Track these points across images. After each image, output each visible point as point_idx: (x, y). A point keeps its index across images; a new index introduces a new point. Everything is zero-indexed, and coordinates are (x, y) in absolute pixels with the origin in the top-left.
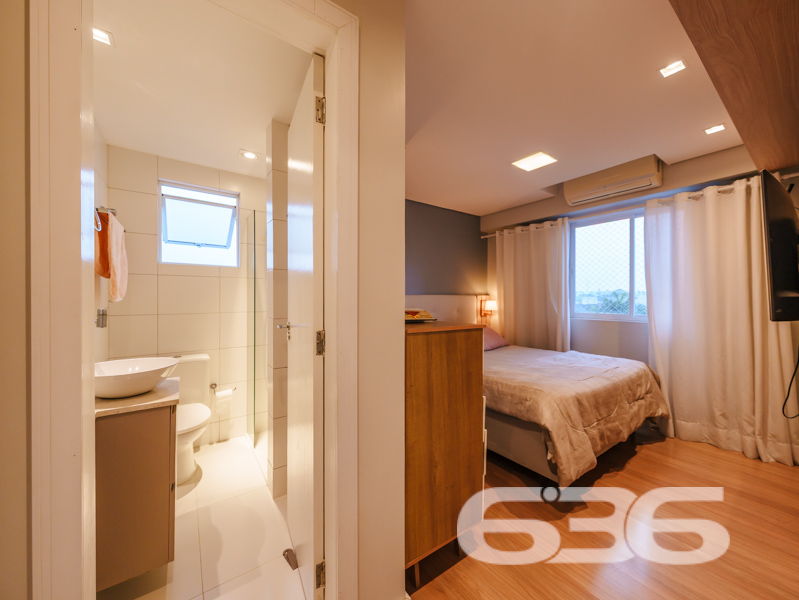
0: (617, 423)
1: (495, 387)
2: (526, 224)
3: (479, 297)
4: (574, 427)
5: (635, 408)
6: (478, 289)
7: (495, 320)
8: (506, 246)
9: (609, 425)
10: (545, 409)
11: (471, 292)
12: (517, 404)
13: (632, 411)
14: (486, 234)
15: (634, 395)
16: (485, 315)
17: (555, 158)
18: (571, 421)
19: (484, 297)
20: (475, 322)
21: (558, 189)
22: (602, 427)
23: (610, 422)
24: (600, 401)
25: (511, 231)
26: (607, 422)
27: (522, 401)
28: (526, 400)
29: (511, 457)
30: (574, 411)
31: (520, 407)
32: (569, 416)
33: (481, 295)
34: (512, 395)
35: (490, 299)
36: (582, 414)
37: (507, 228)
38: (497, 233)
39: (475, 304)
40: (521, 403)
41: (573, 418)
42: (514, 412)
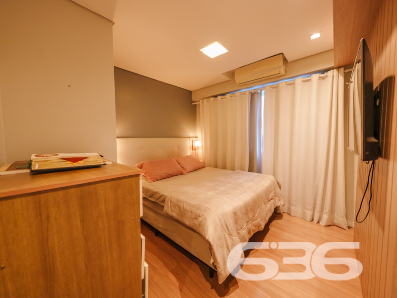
0: (259, 220)
1: (182, 205)
2: (216, 96)
3: (191, 139)
4: (230, 234)
5: (269, 206)
6: (191, 134)
7: (200, 152)
8: (205, 108)
9: (254, 222)
10: (210, 225)
11: (187, 136)
12: (194, 219)
13: (267, 209)
14: (196, 102)
15: (268, 198)
16: (195, 149)
17: (227, 48)
18: (228, 231)
19: (194, 139)
20: (189, 154)
21: (232, 74)
22: (250, 226)
23: (255, 220)
24: (249, 209)
25: (208, 100)
26: (253, 221)
27: (197, 217)
28: (200, 216)
29: (193, 253)
30: (231, 222)
31: (196, 222)
32: (227, 227)
33: (193, 137)
34: (191, 212)
35: (198, 140)
36: (236, 222)
37: (206, 98)
38: (201, 101)
39: (188, 143)
40: (196, 218)
41: (229, 228)
42: (192, 224)
